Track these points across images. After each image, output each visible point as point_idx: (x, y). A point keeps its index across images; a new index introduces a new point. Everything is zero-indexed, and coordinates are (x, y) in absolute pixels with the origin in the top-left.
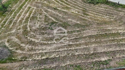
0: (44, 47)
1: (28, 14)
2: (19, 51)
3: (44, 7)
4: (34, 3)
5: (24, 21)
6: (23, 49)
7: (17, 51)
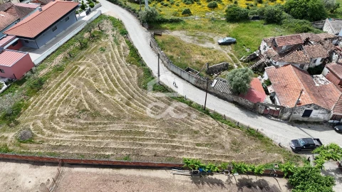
0: (62, 135)
1: (63, 95)
2: (39, 136)
3: (86, 88)
4: (76, 80)
5: (55, 104)
6: (43, 134)
7: (38, 135)
